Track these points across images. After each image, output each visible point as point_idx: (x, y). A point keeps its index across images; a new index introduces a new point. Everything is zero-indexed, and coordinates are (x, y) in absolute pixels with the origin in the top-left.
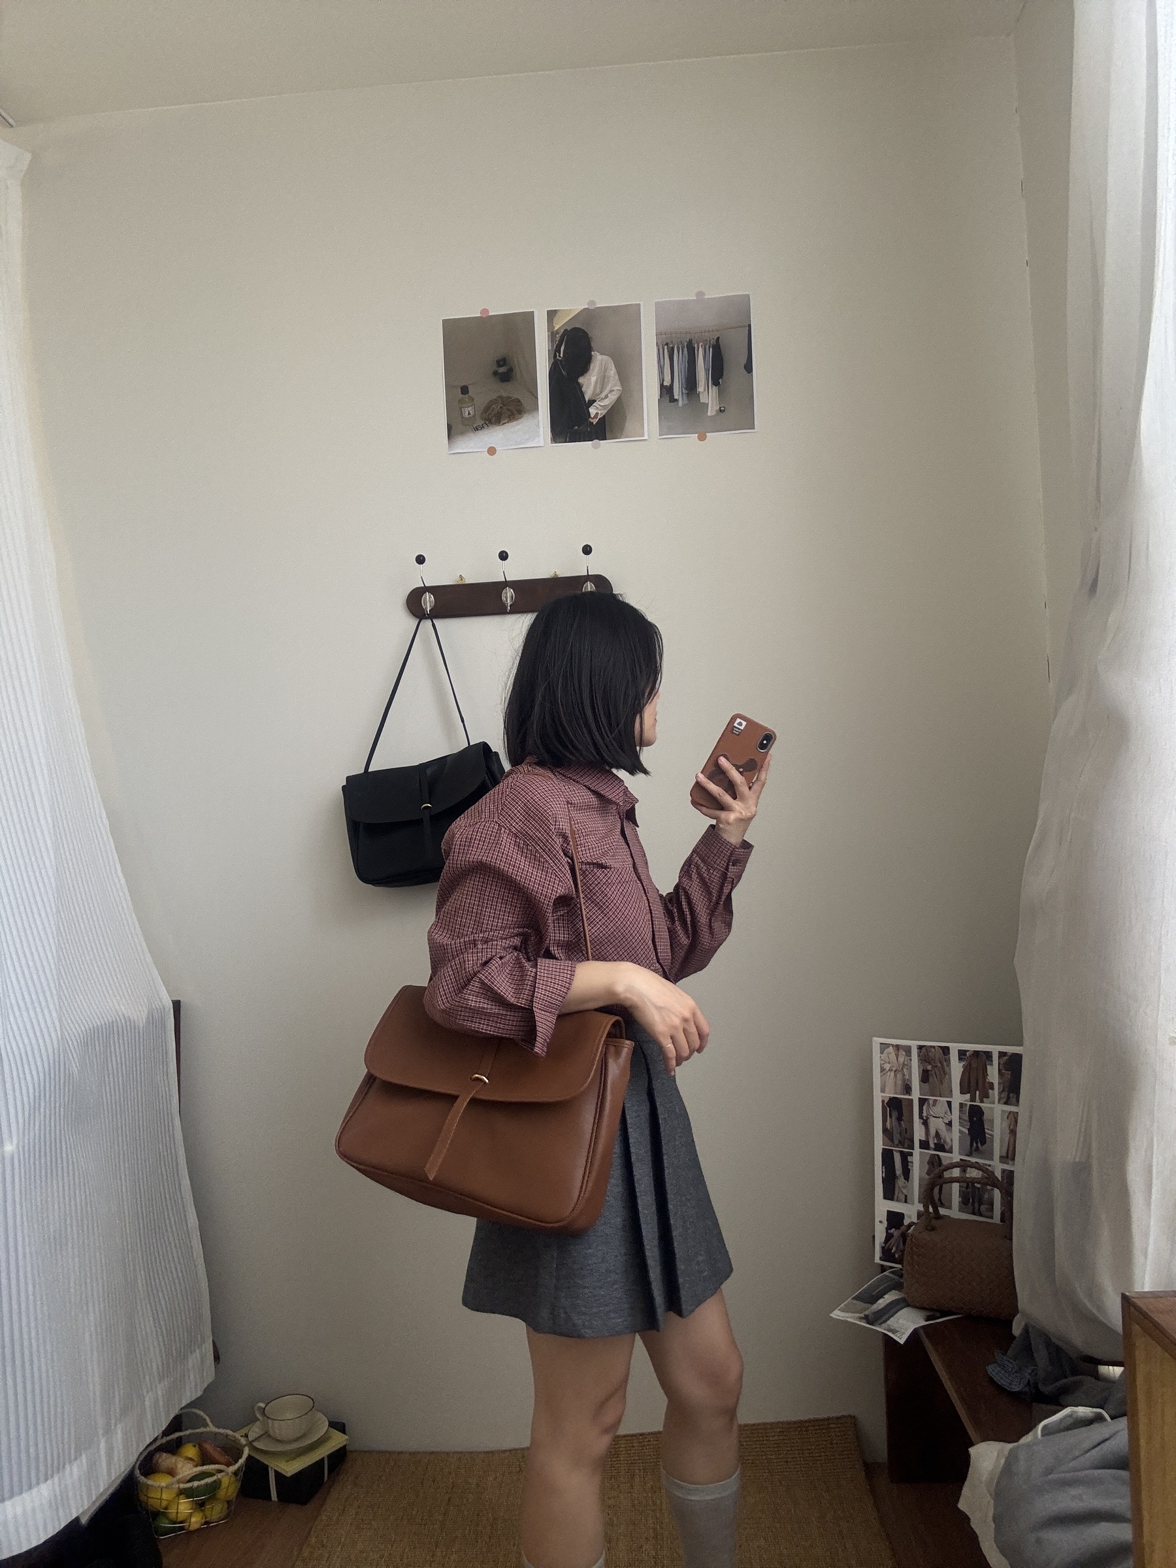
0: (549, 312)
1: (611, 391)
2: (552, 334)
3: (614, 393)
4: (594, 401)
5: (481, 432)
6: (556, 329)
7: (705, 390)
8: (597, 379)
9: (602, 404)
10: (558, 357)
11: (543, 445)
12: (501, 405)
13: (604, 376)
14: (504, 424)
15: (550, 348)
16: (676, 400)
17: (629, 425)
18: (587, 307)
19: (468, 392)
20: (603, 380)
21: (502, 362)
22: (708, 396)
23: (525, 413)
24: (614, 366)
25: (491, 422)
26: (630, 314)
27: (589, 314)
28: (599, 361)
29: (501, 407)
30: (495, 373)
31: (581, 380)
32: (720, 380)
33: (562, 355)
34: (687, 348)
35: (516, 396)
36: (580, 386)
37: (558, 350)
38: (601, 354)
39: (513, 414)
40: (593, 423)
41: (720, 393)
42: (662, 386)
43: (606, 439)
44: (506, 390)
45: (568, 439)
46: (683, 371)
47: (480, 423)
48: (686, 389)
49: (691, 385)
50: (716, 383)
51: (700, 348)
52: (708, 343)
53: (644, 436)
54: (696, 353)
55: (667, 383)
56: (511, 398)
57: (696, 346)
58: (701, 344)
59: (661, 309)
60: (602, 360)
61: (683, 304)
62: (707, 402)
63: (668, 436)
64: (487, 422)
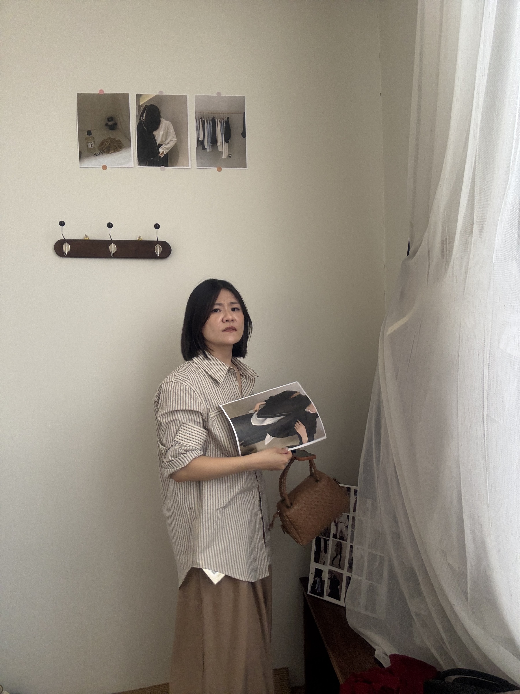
0: (137, 95)
1: (171, 140)
2: (139, 107)
3: (172, 142)
4: (162, 145)
5: (97, 157)
6: (141, 104)
7: (221, 144)
8: (163, 133)
9: (166, 147)
10: (142, 120)
11: (133, 166)
12: (110, 143)
13: (167, 132)
14: (111, 153)
15: (138, 114)
16: (206, 149)
17: (180, 159)
18: (158, 94)
19: (91, 134)
20: (167, 134)
21: (110, 119)
22: (223, 148)
23: (123, 148)
24: (172, 127)
25: (104, 152)
26: (182, 100)
27: (159, 98)
28: (165, 123)
29: (110, 144)
30: (107, 125)
31: (154, 133)
32: (229, 140)
33: (144, 119)
34: (212, 122)
35: (118, 138)
36: (154, 136)
37: (142, 116)
38: (166, 120)
39: (117, 148)
40: (161, 157)
41: (229, 147)
42: (198, 141)
43: (168, 166)
44: (112, 135)
45: (147, 165)
46: (209, 133)
47: (98, 151)
48: (211, 143)
49: (213, 141)
50: (227, 141)
51: (219, 121)
52: (223, 120)
53: (188, 166)
54: (216, 125)
55: (201, 139)
56: (115, 139)
57: (216, 120)
58: (219, 120)
59: (198, 98)
60: (166, 124)
61: (209, 98)
62: (222, 151)
63: (202, 168)
64: (102, 152)
